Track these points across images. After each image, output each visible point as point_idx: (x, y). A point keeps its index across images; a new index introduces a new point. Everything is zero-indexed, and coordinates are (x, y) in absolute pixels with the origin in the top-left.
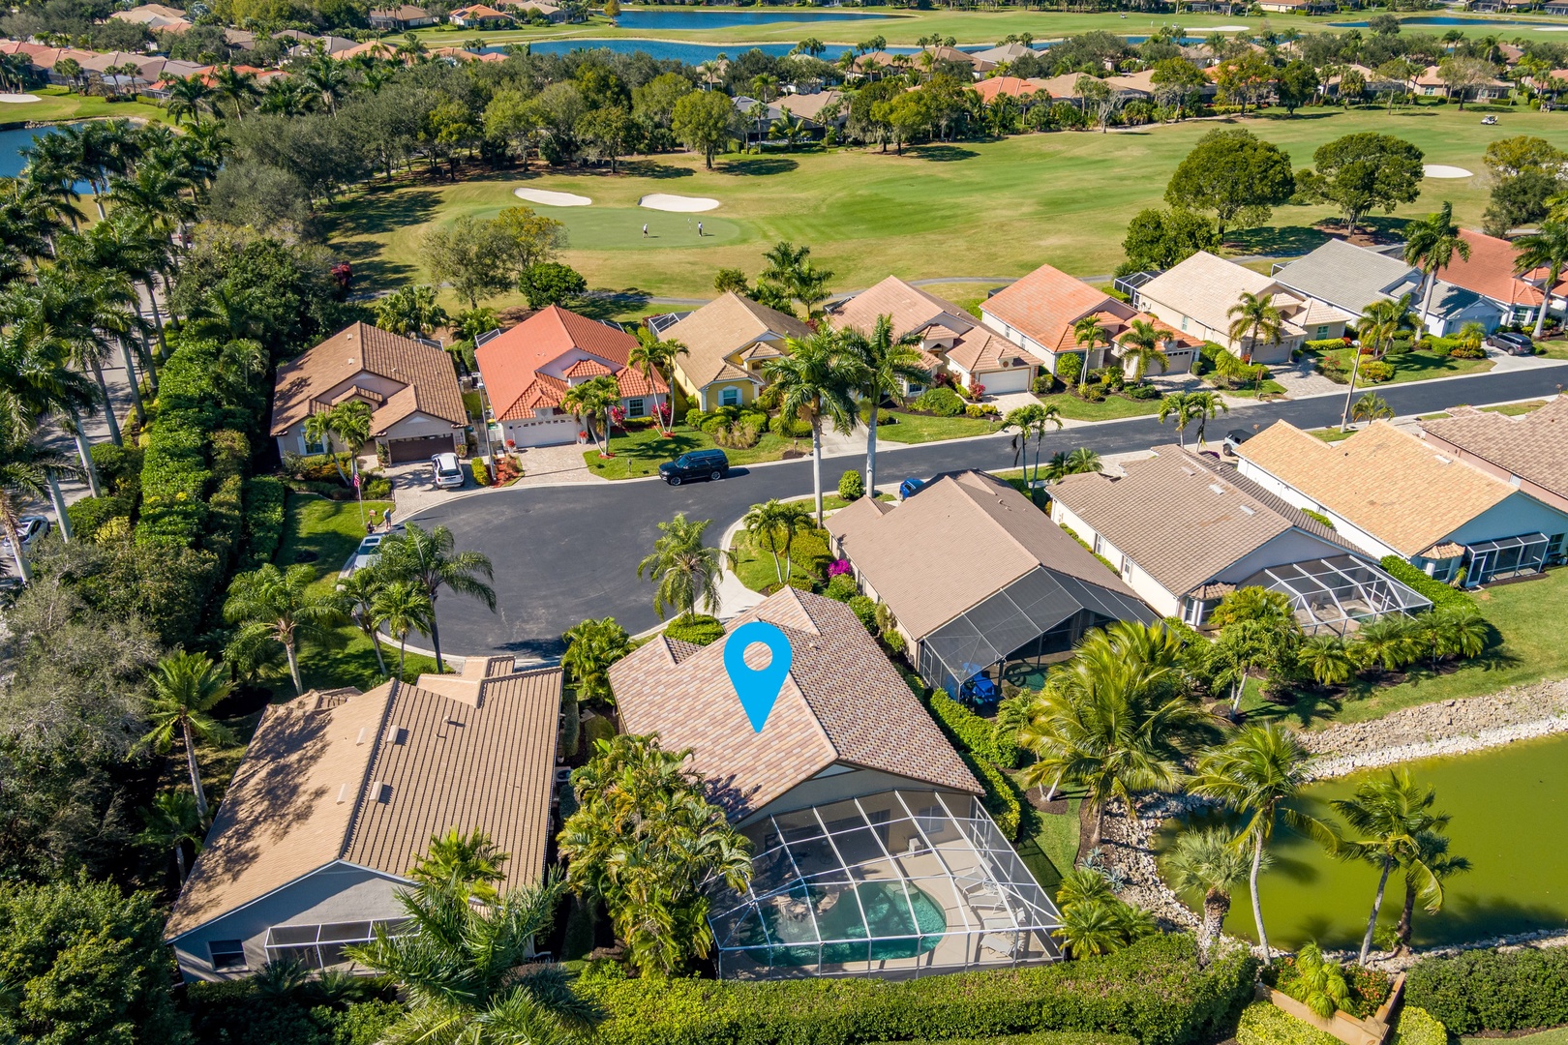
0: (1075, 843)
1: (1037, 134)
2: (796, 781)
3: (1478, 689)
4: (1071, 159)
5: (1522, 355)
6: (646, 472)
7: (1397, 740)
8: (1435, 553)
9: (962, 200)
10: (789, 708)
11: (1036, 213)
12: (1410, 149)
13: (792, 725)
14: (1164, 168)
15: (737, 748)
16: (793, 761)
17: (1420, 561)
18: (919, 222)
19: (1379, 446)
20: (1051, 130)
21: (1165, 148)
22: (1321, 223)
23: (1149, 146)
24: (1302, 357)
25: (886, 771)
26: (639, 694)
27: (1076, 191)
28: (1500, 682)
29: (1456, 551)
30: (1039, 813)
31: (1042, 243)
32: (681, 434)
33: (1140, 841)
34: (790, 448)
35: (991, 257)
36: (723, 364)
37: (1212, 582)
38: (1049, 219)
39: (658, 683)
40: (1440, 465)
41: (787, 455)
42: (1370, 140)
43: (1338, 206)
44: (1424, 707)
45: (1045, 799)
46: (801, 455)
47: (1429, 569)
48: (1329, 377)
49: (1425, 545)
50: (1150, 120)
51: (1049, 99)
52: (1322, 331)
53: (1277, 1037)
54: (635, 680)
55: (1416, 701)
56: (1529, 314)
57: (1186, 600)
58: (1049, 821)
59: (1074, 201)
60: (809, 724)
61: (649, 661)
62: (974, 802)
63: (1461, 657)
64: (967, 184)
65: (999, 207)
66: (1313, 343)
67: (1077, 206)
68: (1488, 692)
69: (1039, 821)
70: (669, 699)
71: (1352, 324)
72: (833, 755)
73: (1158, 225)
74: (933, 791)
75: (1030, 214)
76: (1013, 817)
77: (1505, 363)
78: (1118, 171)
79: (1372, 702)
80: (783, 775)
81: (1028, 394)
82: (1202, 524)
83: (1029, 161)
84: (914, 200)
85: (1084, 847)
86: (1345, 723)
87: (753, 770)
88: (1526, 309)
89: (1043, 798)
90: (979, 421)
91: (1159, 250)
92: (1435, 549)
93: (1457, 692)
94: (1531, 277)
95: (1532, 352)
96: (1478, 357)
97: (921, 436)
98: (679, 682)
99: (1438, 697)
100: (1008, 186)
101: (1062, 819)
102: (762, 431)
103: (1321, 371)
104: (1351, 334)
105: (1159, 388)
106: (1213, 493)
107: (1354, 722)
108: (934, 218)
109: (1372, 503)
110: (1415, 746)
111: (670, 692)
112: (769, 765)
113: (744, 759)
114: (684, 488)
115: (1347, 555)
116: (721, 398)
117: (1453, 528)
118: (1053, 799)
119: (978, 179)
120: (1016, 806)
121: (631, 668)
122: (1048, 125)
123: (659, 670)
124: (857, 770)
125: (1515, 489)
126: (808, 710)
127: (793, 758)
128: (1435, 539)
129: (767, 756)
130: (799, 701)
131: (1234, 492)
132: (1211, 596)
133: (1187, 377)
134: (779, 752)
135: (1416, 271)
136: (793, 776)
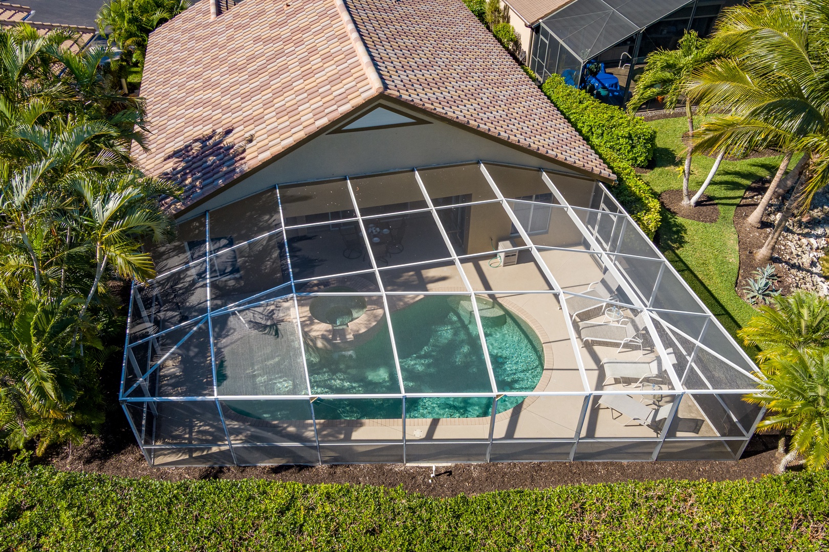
0: (733, 260)
2: (312, 129)
10: (329, 39)
13: (327, 57)
15: (247, 97)
16: (316, 103)
25: (464, 127)
30: (680, 220)
33: (813, 264)
39: (191, 38)
45: (688, 203)
54: (171, 40)
58: (694, 230)
62: (598, 188)
69: (681, 229)
70: (196, 52)
72: (374, 86)
74: (540, 170)
76: (652, 218)
85: (747, 265)
87: (258, 120)
89: (685, 202)
98: (212, 34)
101: (713, 228)
111: (199, 45)
112: (281, 111)
113: (253, 108)
118: (698, 204)
120: (654, 204)
121: (171, 28)
123: (197, 25)
124: (420, 122)
126: (353, 37)
127: (316, 99)
129: (281, 101)
130: (345, 28)
134: (299, 93)
136: (310, 122)
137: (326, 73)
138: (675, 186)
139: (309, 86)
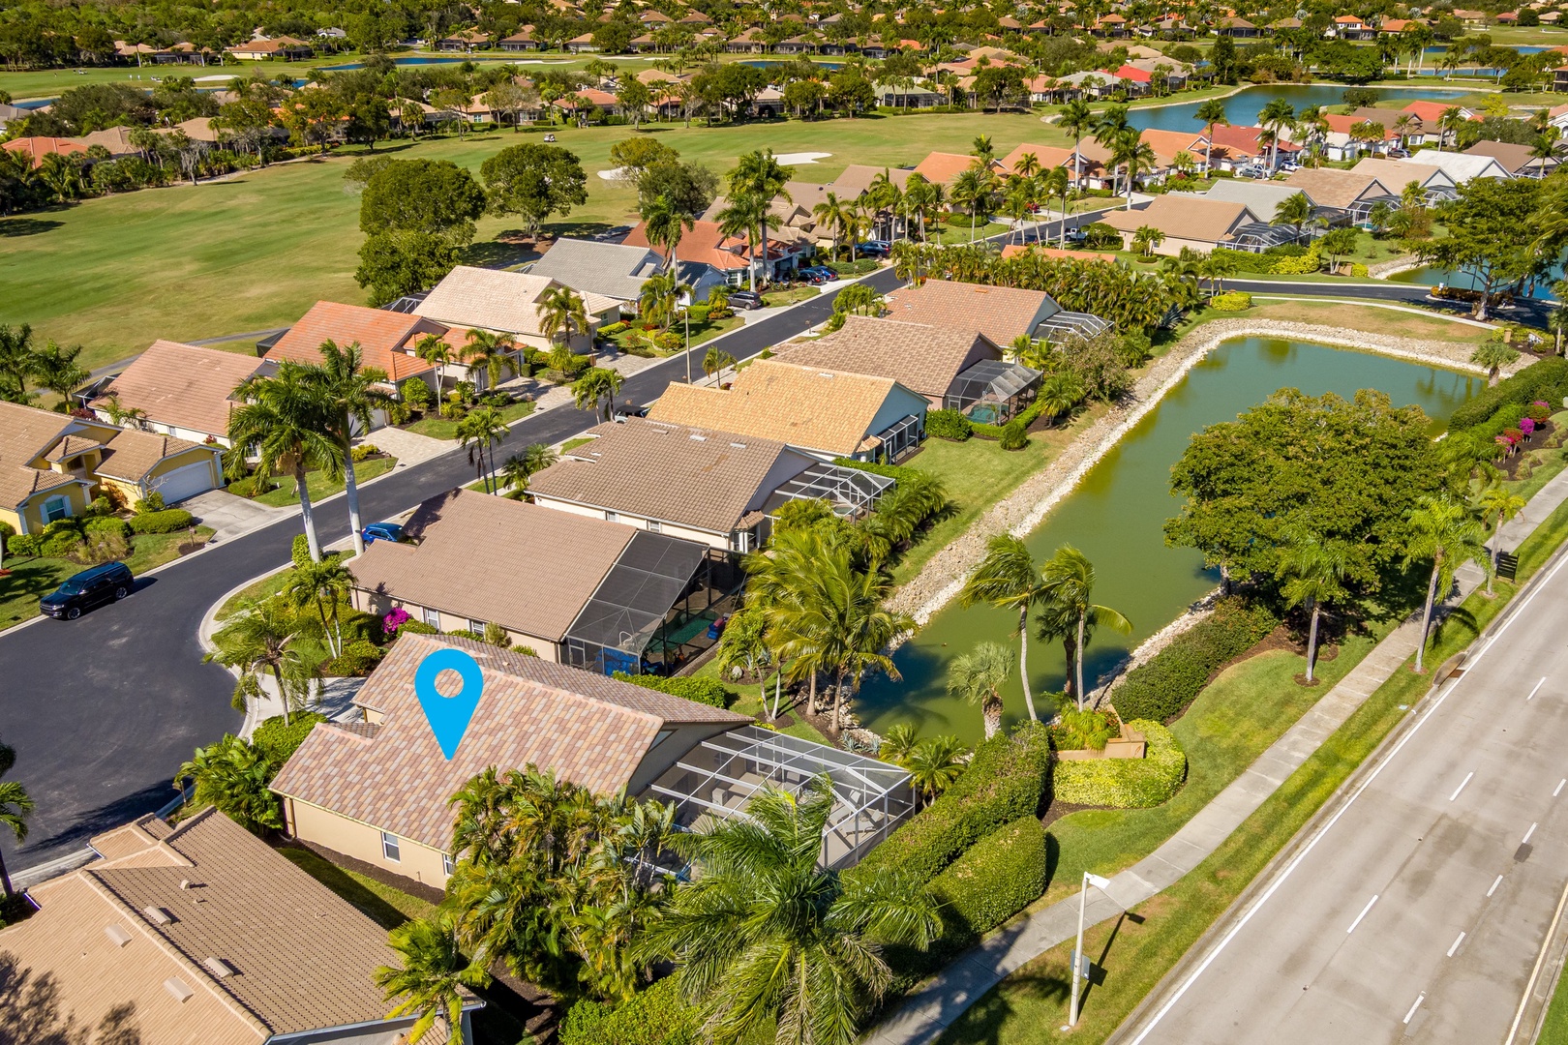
1: (111, 196)
2: (637, 759)
3: (956, 532)
4: (182, 214)
5: (757, 308)
6: (16, 618)
7: (939, 585)
8: (866, 447)
9: (100, 269)
10: (567, 708)
11: (205, 270)
12: (567, 155)
13: (584, 720)
14: (299, 210)
16: (617, 748)
17: (857, 456)
18: (70, 299)
19: (771, 380)
20: (124, 191)
21: (279, 192)
22: (499, 236)
23: (260, 192)
24: (602, 344)
25: (696, 723)
26: (348, 785)
27: (224, 243)
28: (964, 524)
29: (875, 441)
31: (248, 295)
32: (20, 567)
34: (179, 543)
35: (203, 318)
36: (33, 472)
37: (746, 513)
38: (227, 273)
39: (364, 765)
40: (826, 381)
41: (185, 549)
42: (531, 151)
43: (519, 217)
44: (938, 556)
45: (771, 719)
46: (201, 545)
47: (863, 459)
48: (637, 354)
49: (856, 443)
50: (232, 169)
51: (109, 156)
52: (605, 316)
53: (1087, 776)
54: (327, 778)
55: (932, 552)
56: (739, 276)
57: (734, 536)
59: (233, 253)
60: (604, 713)
61: (327, 751)
63: (933, 514)
64: (84, 254)
65: (154, 268)
66: (603, 330)
67: (242, 256)
68: (963, 533)
70: (398, 771)
71: (622, 309)
72: (658, 722)
73: (394, 252)
74: (723, 731)
75: (199, 271)
77: (750, 318)
78: (248, 219)
79: (906, 563)
80: (617, 765)
81: (389, 428)
82: (708, 469)
83: (132, 222)
84: (37, 278)
86: (904, 585)
88: (735, 272)
89: (769, 719)
90: (366, 464)
91: (404, 274)
92: (863, 444)
93: (947, 539)
94: (726, 245)
95: (763, 305)
96: (729, 316)
97: (320, 492)
98: (394, 753)
99: (940, 546)
100: (143, 248)
101: (797, 727)
102: (126, 536)
103: (625, 351)
104: (627, 318)
106: (699, 442)
107: (908, 581)
108: (86, 293)
109: (794, 424)
110: (951, 586)
111: (392, 766)
112: (592, 763)
114: (89, 618)
115: (817, 463)
116: (45, 515)
117: (868, 423)
119: (94, 248)
121: (305, 769)
122: (120, 186)
123: (352, 754)
124: (674, 731)
125: (893, 381)
126: (592, 701)
127: (615, 745)
128: (861, 435)
129: (582, 758)
130: (572, 699)
131: (715, 435)
132: (752, 524)
133: (520, 381)
134: (592, 747)
135: (650, 253)
136: (630, 757)
137: (599, 728)
139: (595, 742)
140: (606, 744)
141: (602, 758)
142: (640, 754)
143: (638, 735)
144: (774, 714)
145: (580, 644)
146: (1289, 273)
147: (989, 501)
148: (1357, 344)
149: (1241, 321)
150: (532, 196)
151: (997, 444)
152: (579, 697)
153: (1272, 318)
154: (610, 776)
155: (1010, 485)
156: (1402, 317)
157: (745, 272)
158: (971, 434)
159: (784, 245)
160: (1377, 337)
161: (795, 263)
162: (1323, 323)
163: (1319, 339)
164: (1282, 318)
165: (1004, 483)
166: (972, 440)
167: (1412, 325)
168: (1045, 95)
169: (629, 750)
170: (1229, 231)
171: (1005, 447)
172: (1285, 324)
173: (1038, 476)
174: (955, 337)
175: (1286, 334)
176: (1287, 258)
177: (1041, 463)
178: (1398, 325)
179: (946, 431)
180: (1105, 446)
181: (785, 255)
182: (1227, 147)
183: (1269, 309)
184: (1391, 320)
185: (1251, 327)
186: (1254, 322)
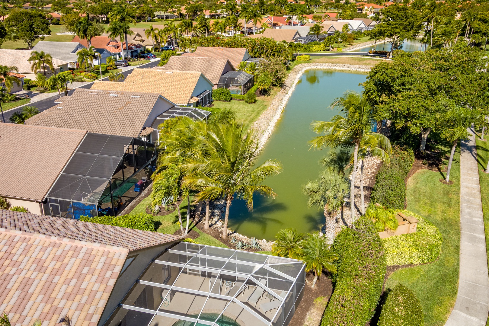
5: (126, 66)
8: (193, 101)
10: (43, 250)
13: (58, 258)
16: (91, 279)
17: (189, 105)
19: (143, 76)
29: (196, 99)
37: (144, 128)
43: (23, 41)
45: (185, 235)
47: (192, 107)
48: (77, 81)
49: (188, 99)
52: (63, 68)
56: (117, 56)
72: (124, 252)
77: (124, 69)
80: (92, 295)
82: (121, 109)
92: (191, 100)
95: (128, 65)
96: (115, 69)
103: (73, 80)
104: (72, 69)
105: (18, 97)
106: (114, 97)
112: (68, 297)
115: (175, 106)
117: (192, 90)
118: (188, 232)
124: (136, 257)
125: (200, 73)
126: (65, 241)
127: (88, 277)
128: (190, 96)
129: (59, 293)
130: (48, 241)
131: (122, 93)
132: (148, 133)
133: (23, 92)
134: (67, 282)
135: (80, 45)
136: (103, 287)
137: (73, 264)
138: (178, 228)
139: (70, 276)
140: (80, 277)
141: (78, 290)
142: (112, 282)
143: (108, 266)
144: (186, 231)
145: (56, 201)
146: (316, 51)
147: (251, 122)
148: (351, 69)
149: (309, 64)
150: (27, 31)
151: (244, 101)
152: (54, 239)
153: (319, 62)
154: (87, 307)
155: (256, 116)
156: (364, 60)
157: (119, 54)
158: (231, 99)
159: (134, 45)
160: (358, 66)
161: (139, 52)
162: (338, 63)
163: (337, 68)
164: (323, 62)
165: (254, 115)
166: (232, 101)
167: (369, 61)
168: (209, 16)
169: (101, 280)
170: (293, 39)
171: (247, 102)
172: (324, 64)
173: (265, 112)
174: (218, 61)
175: (325, 67)
176: (316, 46)
177: (265, 107)
178: (364, 62)
179: (222, 97)
180: (285, 102)
181: (135, 49)
182: (277, 22)
183: (317, 60)
184: (361, 60)
185: (313, 66)
186: (313, 64)
